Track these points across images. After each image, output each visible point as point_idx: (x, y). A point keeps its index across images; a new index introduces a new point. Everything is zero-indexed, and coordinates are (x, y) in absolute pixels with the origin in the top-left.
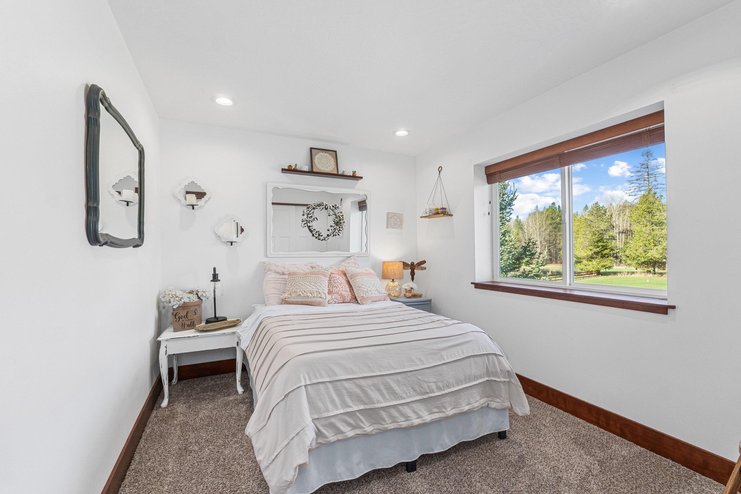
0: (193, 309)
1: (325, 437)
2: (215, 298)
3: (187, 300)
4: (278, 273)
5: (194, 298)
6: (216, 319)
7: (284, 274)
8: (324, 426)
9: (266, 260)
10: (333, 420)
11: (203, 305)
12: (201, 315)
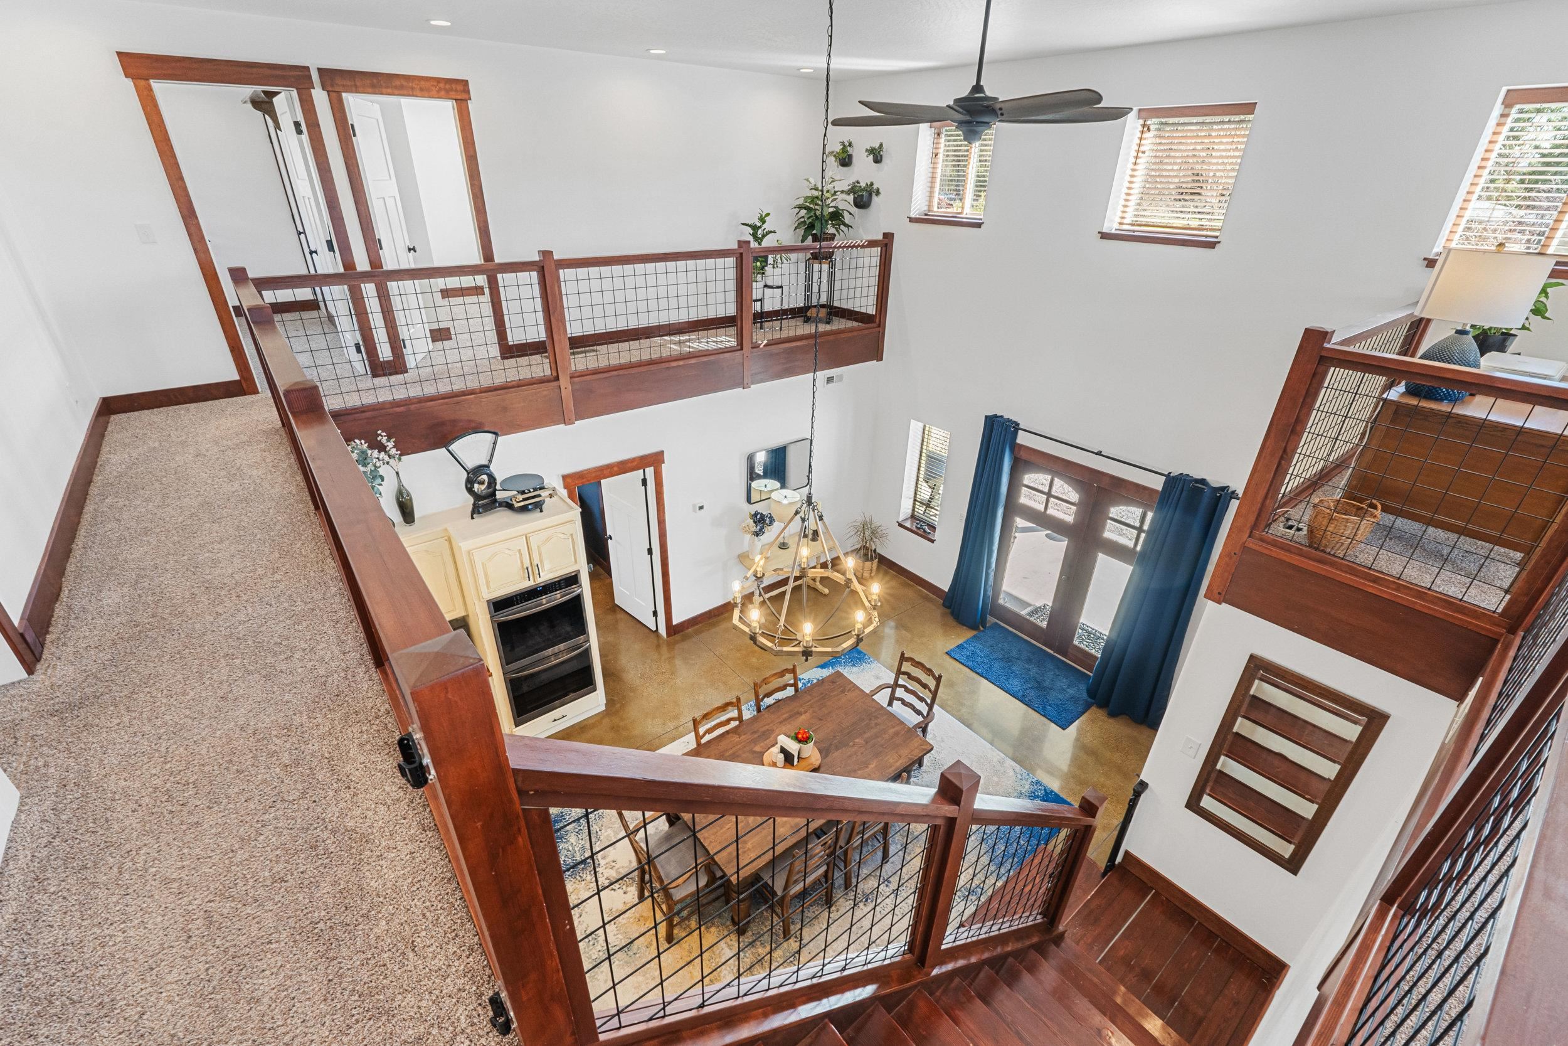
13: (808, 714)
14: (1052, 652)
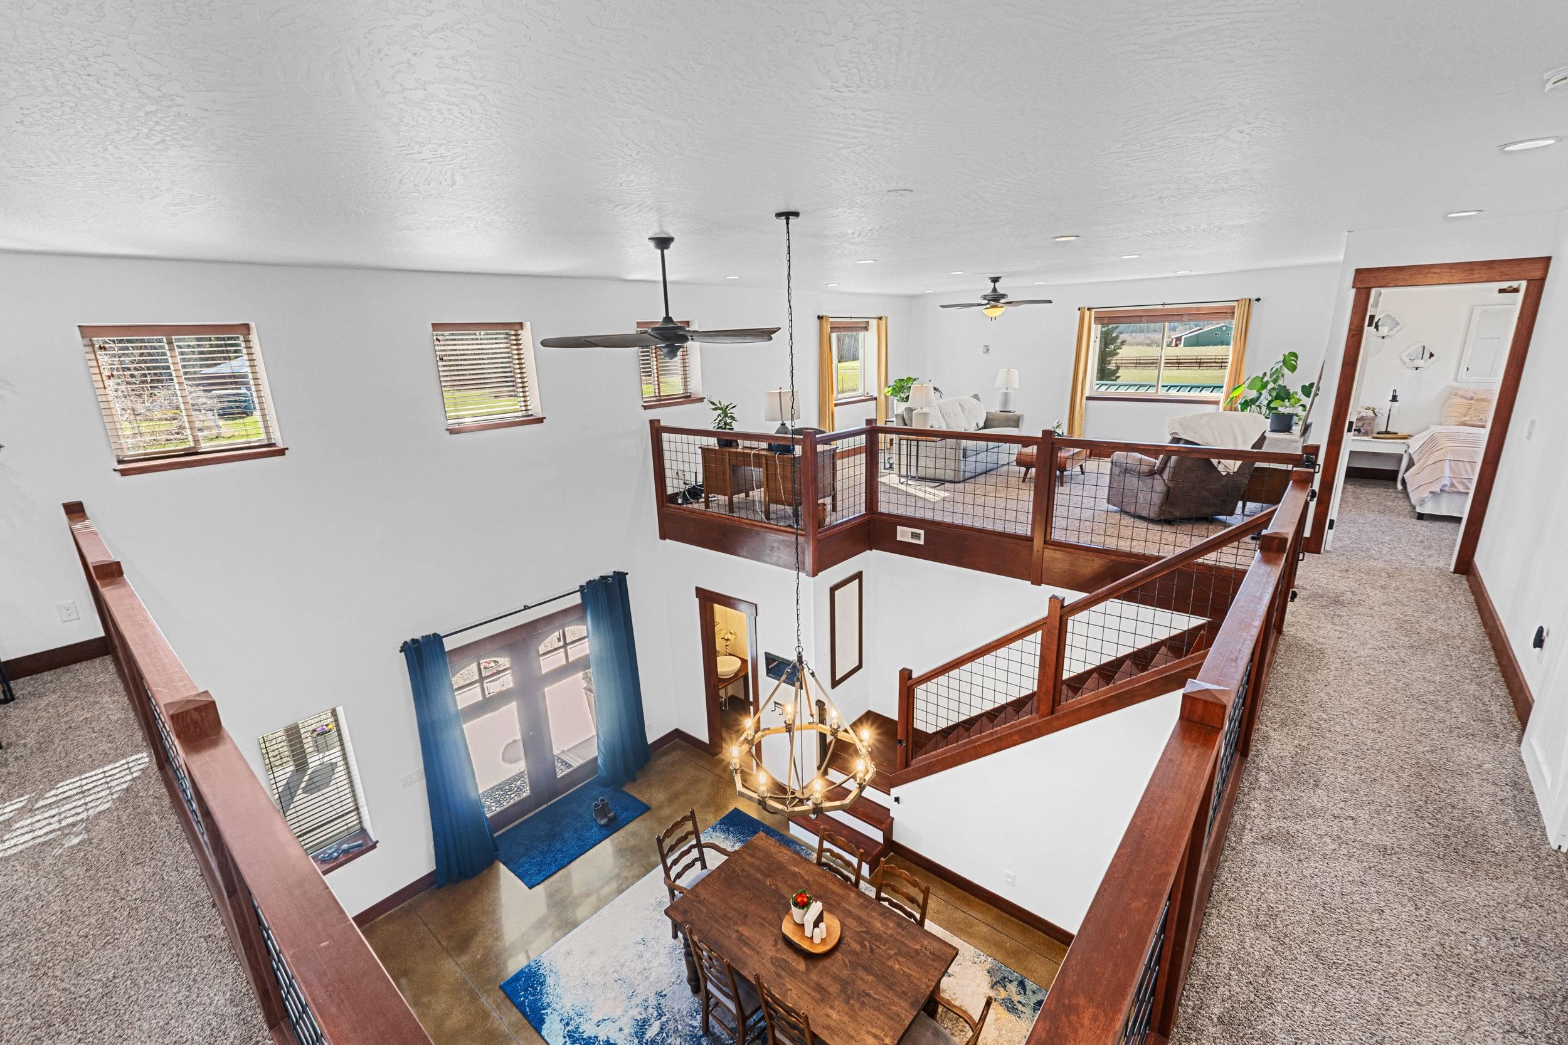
0: (1368, 421)
1: (1456, 487)
2: (1389, 415)
3: (1364, 415)
4: (1465, 398)
5: (1370, 414)
6: (1387, 432)
7: (1472, 399)
8: (1458, 482)
9: (1455, 384)
10: (1465, 481)
11: (1376, 420)
12: (1373, 428)
13: (740, 929)
14: (545, 806)
